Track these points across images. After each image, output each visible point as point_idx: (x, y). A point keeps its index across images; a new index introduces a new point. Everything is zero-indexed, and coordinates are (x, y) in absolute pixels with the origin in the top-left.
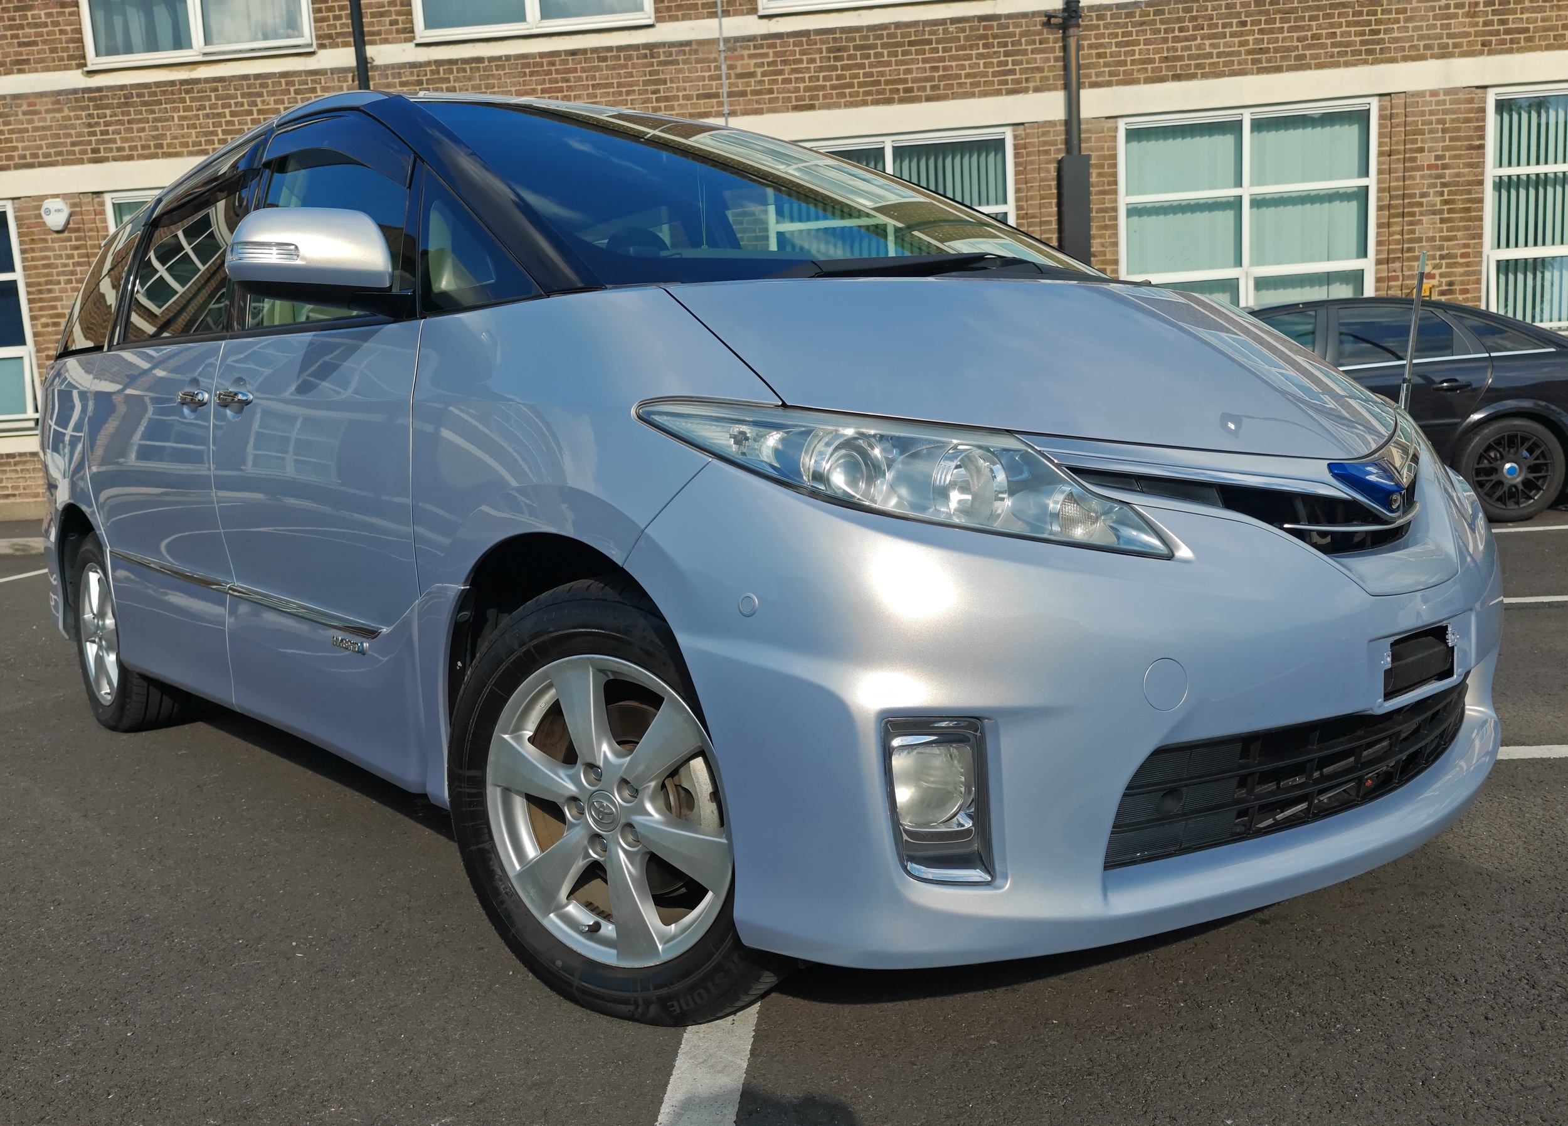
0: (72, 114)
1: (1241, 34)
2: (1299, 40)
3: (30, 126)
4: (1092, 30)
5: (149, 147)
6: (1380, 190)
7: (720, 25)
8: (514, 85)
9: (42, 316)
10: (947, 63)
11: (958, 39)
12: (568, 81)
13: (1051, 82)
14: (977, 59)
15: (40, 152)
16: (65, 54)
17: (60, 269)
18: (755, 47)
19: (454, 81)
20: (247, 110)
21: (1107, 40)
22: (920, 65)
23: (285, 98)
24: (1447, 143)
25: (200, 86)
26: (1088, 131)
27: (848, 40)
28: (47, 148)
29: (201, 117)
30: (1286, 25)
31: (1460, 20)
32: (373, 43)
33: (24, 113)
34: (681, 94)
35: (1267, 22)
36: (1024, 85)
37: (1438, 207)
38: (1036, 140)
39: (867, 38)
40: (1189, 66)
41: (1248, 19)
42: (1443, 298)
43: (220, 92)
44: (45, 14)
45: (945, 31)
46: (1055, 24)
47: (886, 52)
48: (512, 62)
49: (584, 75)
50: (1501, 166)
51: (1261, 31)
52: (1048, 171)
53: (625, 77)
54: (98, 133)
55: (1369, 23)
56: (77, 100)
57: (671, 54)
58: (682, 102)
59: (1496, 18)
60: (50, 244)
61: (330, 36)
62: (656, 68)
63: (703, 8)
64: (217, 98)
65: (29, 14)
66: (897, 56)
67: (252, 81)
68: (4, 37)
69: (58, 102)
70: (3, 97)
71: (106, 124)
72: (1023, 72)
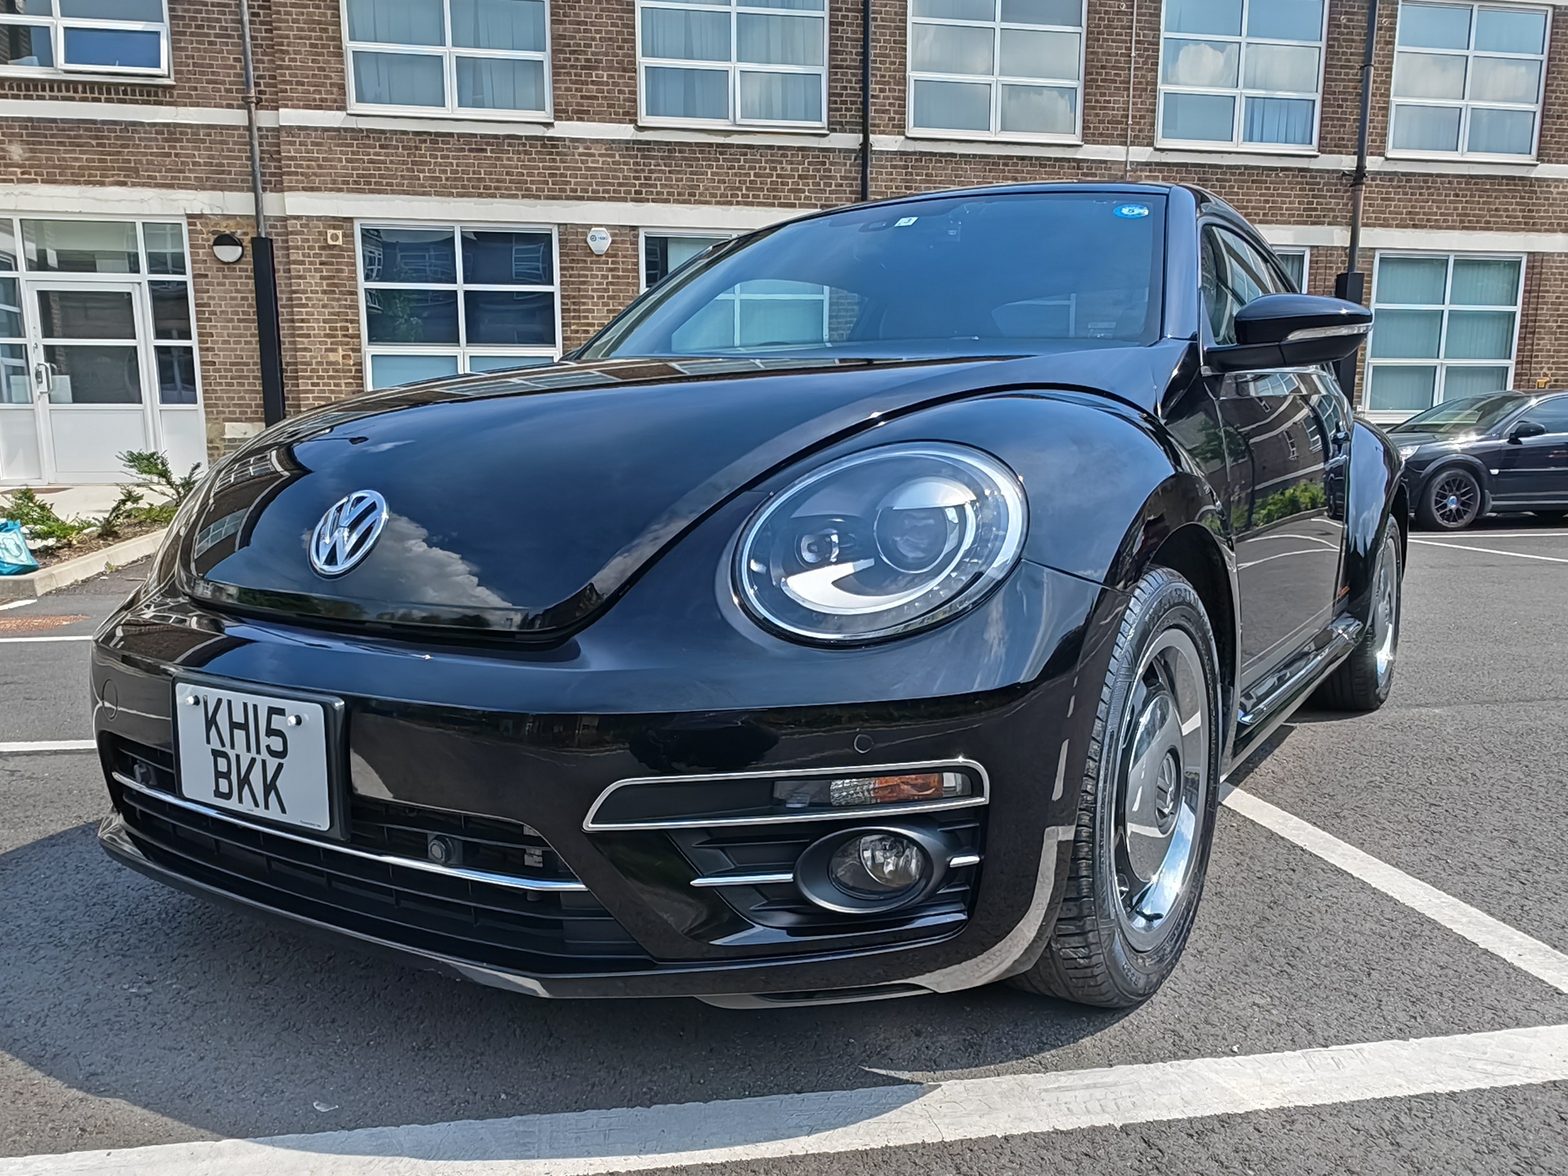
0: (622, 160)
1: (1455, 202)
2: (1488, 210)
3: (583, 166)
4: (1369, 187)
5: (683, 194)
6: (1522, 315)
7: (1128, 152)
8: (977, 177)
9: (573, 324)
10: (1275, 198)
11: (1284, 182)
13: (1342, 220)
14: (1294, 198)
15: (590, 188)
16: (620, 110)
18: (1150, 171)
19: (933, 170)
20: (768, 174)
21: (1375, 195)
22: (1258, 197)
23: (800, 167)
25: (733, 150)
26: (1360, 256)
27: (1213, 173)
28: (597, 186)
29: (730, 175)
30: (1481, 200)
32: (874, 133)
35: (1471, 196)
36: (1323, 219)
38: (1325, 259)
39: (1225, 174)
40: (1422, 219)
43: (748, 157)
44: (608, 75)
46: (1347, 180)
47: (1236, 185)
48: (977, 159)
51: (1467, 202)
54: (643, 178)
56: (628, 149)
57: (1092, 169)
60: (589, 265)
61: (841, 123)
63: (1117, 138)
64: (746, 161)
65: (594, 73)
66: (1244, 189)
67: (774, 151)
68: (568, 89)
69: (611, 149)
70: (563, 139)
71: (651, 171)
72: (1322, 210)
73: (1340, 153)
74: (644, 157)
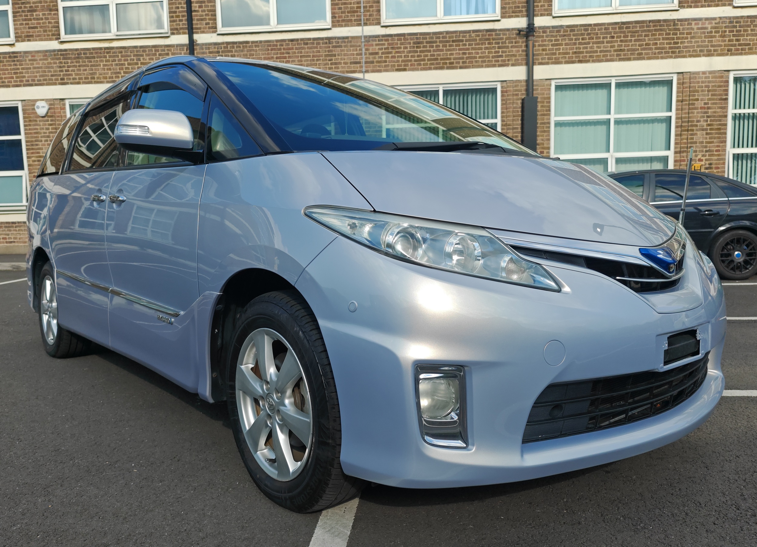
0: (52, 61)
1: (612, 42)
2: (639, 45)
3: (32, 67)
4: (540, 38)
5: (88, 78)
6: (677, 118)
7: (363, 30)
8: (263, 54)
9: (33, 157)
10: (470, 51)
11: (476, 40)
12: (289, 53)
13: (520, 62)
14: (485, 49)
15: (36, 79)
16: (50, 33)
17: (43, 135)
18: (379, 41)
19: (235, 52)
20: (135, 63)
21: (547, 43)
22: (458, 51)
23: (154, 57)
24: (710, 97)
25: (114, 50)
26: (537, 85)
27: (423, 38)
28: (39, 77)
29: (114, 65)
30: (633, 39)
31: (717, 38)
32: (197, 33)
33: (29, 60)
34: (342, 61)
35: (624, 37)
36: (507, 62)
37: (705, 127)
38: (512, 89)
39: (432, 38)
40: (586, 56)
41: (615, 35)
42: (707, 171)
43: (123, 54)
44: (42, 14)
45: (470, 36)
46: (522, 34)
47: (441, 45)
48: (263, 44)
49: (297, 51)
50: (736, 108)
51: (621, 41)
52: (517, 104)
53: (316, 53)
54: (64, 71)
55: (673, 39)
56: (55, 55)
57: (338, 43)
58: (343, 65)
59: (734, 38)
60: (38, 123)
61: (177, 29)
62: (331, 49)
63: (354, 21)
64: (122, 56)
65: (35, 14)
66: (446, 47)
67: (139, 49)
68: (22, 24)
69: (46, 56)
70: (20, 52)
71: (68, 67)
72: (506, 56)
73: (518, 16)
74: (64, 59)
